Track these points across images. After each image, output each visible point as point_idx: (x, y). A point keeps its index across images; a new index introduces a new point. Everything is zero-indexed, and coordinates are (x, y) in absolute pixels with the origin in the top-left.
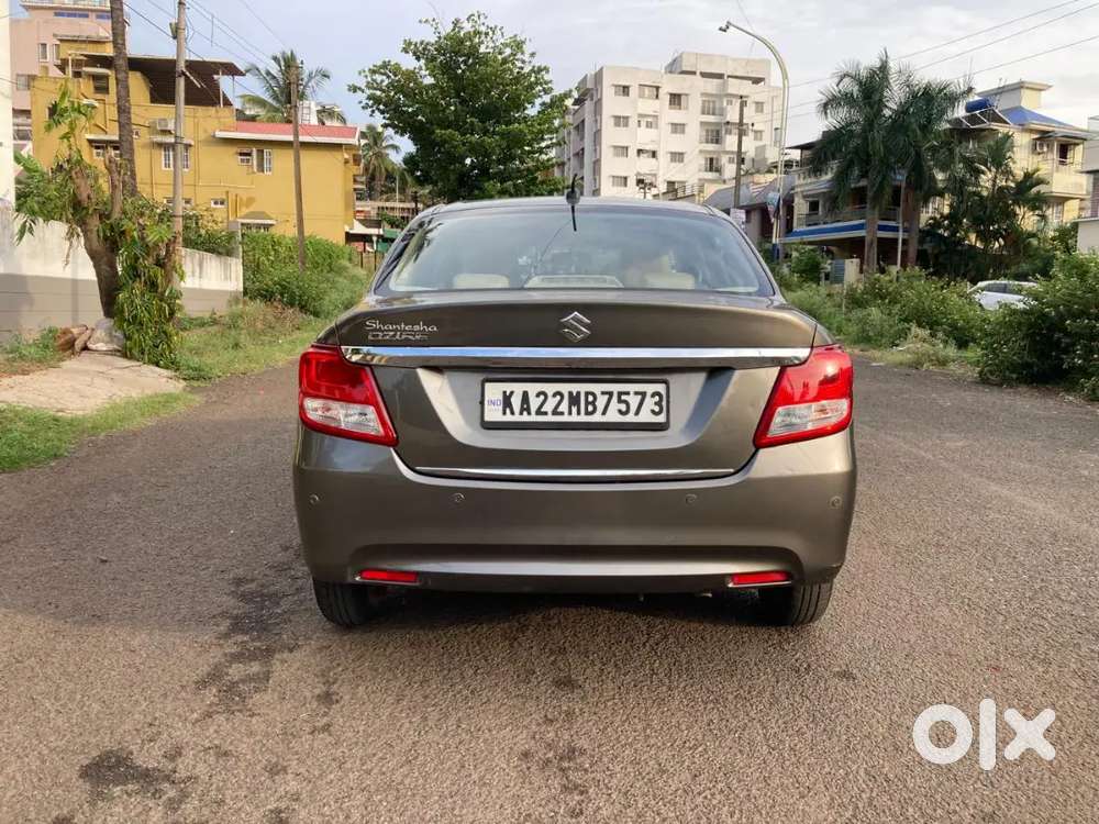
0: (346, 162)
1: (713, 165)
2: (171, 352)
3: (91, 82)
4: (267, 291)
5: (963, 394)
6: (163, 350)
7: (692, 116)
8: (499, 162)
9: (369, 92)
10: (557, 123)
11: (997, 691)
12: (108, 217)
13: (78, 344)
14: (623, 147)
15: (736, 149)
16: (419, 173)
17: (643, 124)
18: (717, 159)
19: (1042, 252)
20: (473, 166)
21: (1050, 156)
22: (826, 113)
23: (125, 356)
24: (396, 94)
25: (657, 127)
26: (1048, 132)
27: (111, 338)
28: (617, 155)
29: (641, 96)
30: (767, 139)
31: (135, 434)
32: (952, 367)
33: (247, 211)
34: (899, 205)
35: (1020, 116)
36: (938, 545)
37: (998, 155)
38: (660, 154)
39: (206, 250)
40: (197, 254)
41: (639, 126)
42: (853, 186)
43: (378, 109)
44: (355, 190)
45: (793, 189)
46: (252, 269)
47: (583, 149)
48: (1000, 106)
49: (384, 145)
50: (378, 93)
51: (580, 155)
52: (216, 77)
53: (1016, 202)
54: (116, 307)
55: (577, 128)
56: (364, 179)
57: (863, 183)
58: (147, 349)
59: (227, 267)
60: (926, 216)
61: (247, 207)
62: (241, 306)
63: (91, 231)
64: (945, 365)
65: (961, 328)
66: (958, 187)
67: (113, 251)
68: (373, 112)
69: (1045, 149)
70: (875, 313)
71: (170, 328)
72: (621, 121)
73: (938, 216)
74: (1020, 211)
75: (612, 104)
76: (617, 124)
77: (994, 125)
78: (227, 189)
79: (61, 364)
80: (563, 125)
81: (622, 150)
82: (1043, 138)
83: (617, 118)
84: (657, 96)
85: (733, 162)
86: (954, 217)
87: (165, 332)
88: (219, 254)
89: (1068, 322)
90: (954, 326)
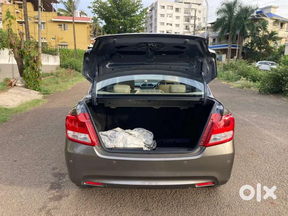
0: (88, 27)
1: (187, 28)
2: (39, 86)
3: (18, 6)
4: (66, 65)
5: (255, 97)
6: (37, 86)
7: (182, 14)
8: (129, 27)
9: (94, 8)
10: (145, 17)
11: (273, 212)
12: (20, 48)
13: (13, 84)
14: (163, 23)
15: (194, 23)
16: (107, 31)
17: (168, 16)
18: (188, 26)
19: (275, 53)
20: (122, 29)
21: (278, 26)
22: (218, 15)
23: (26, 88)
24: (101, 9)
25: (172, 17)
26: (278, 20)
27: (22, 83)
28: (161, 25)
29: (168, 9)
30: (202, 21)
31: (28, 113)
32: (252, 88)
33: (61, 41)
34: (237, 40)
35: (270, 15)
36: (253, 154)
37: (264, 26)
38: (173, 25)
39: (49, 54)
40: (47, 55)
41: (167, 17)
42: (225, 35)
43: (96, 13)
44: (90, 35)
45: (209, 35)
46: (62, 59)
47: (152, 23)
48: (265, 12)
49: (98, 22)
50: (96, 9)
51: (151, 25)
52: (52, 4)
53: (269, 39)
54: (23, 74)
55: (150, 17)
56: (93, 32)
57: (228, 34)
58: (32, 86)
59: (55, 59)
60: (245, 43)
61: (61, 40)
62: (59, 70)
63: (16, 52)
64: (250, 88)
65: (254, 77)
66: (253, 35)
67: (22, 58)
68: (95, 14)
69: (277, 24)
70: (231, 72)
71: (38, 80)
72: (162, 15)
73: (248, 43)
74: (269, 42)
75: (160, 11)
76: (161, 16)
77: (264, 18)
78: (55, 35)
79: (8, 90)
80: (146, 17)
81: (163, 24)
82: (277, 21)
83: (161, 15)
84: (172, 9)
85: (193, 27)
86: (252, 43)
87: (37, 81)
88: (53, 55)
89: (284, 77)
90: (252, 76)
